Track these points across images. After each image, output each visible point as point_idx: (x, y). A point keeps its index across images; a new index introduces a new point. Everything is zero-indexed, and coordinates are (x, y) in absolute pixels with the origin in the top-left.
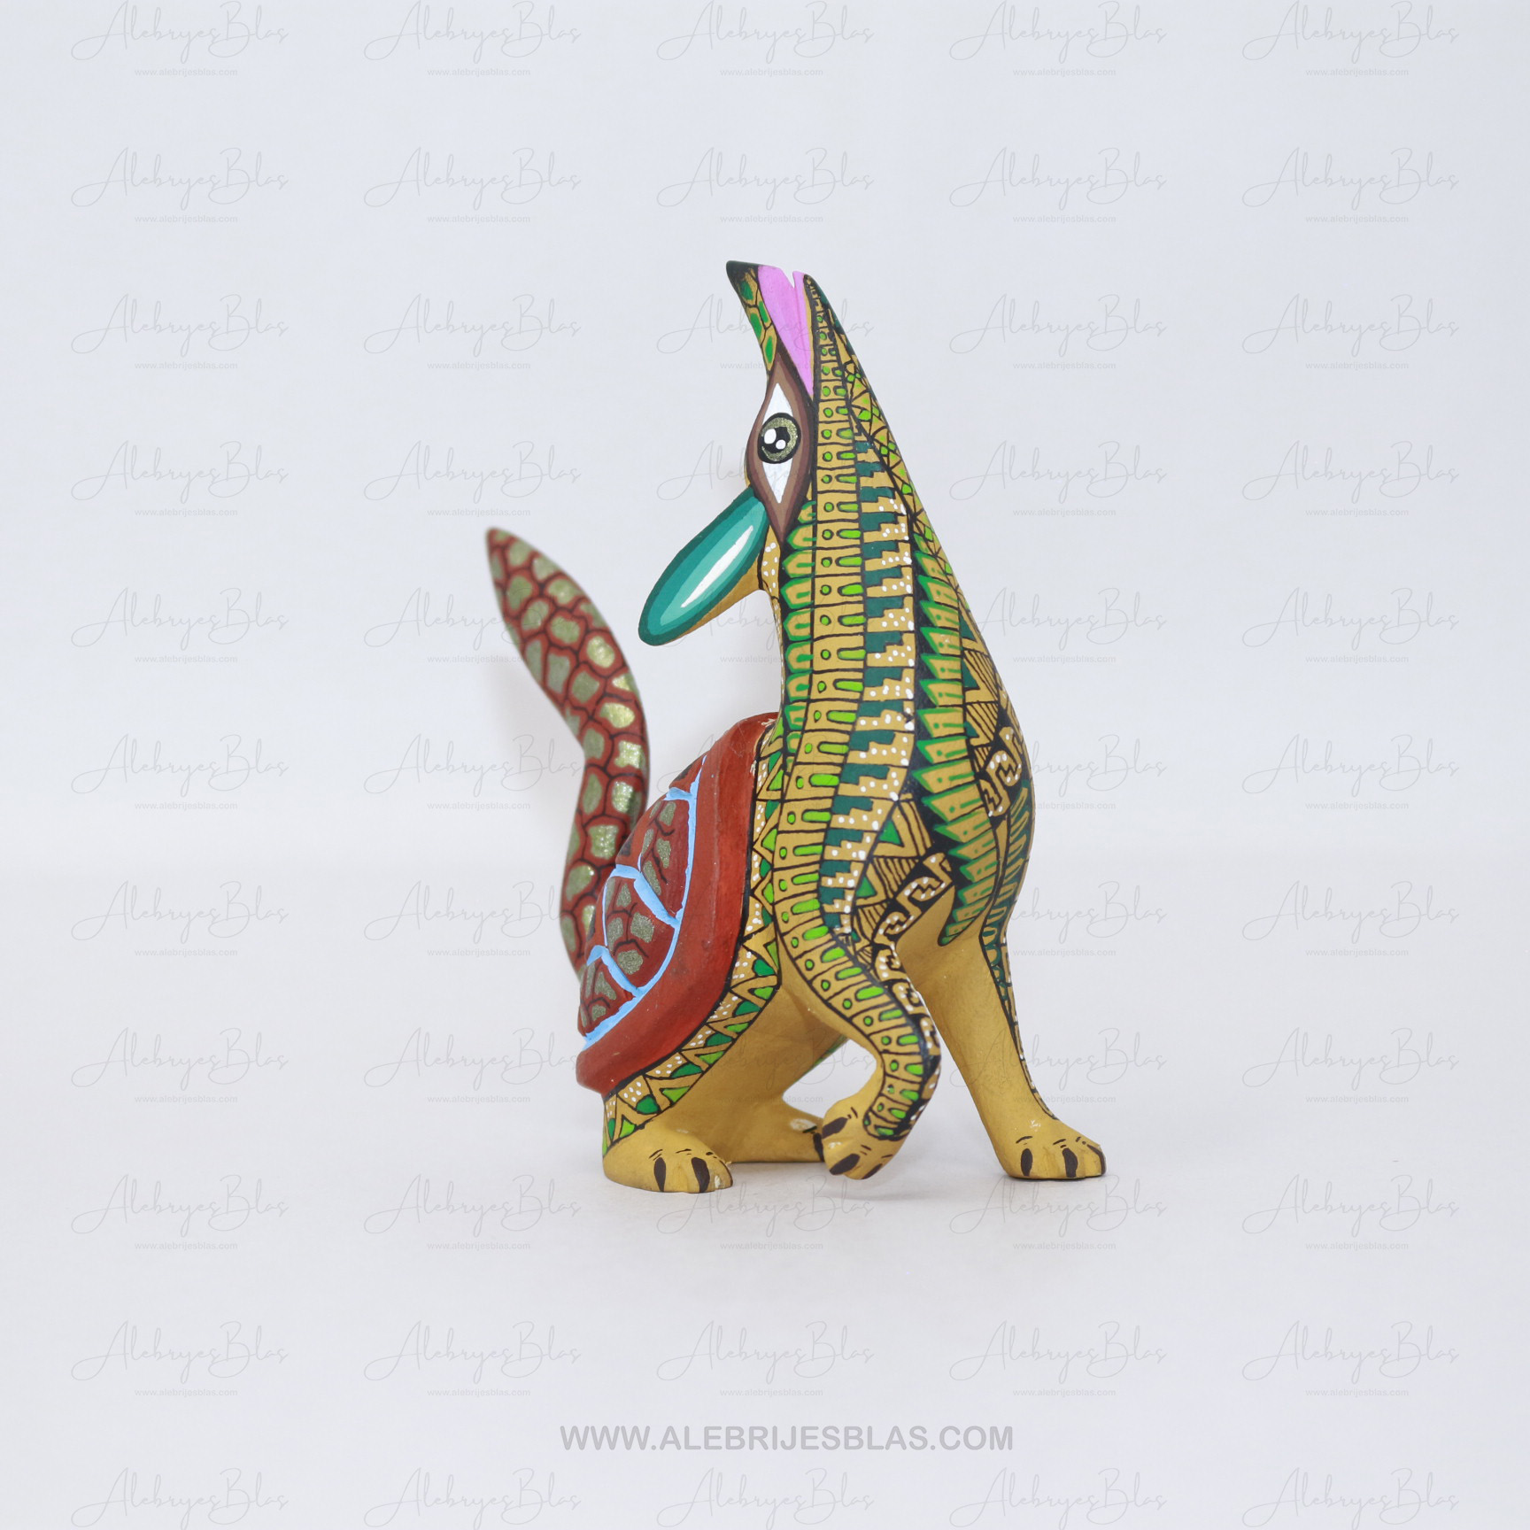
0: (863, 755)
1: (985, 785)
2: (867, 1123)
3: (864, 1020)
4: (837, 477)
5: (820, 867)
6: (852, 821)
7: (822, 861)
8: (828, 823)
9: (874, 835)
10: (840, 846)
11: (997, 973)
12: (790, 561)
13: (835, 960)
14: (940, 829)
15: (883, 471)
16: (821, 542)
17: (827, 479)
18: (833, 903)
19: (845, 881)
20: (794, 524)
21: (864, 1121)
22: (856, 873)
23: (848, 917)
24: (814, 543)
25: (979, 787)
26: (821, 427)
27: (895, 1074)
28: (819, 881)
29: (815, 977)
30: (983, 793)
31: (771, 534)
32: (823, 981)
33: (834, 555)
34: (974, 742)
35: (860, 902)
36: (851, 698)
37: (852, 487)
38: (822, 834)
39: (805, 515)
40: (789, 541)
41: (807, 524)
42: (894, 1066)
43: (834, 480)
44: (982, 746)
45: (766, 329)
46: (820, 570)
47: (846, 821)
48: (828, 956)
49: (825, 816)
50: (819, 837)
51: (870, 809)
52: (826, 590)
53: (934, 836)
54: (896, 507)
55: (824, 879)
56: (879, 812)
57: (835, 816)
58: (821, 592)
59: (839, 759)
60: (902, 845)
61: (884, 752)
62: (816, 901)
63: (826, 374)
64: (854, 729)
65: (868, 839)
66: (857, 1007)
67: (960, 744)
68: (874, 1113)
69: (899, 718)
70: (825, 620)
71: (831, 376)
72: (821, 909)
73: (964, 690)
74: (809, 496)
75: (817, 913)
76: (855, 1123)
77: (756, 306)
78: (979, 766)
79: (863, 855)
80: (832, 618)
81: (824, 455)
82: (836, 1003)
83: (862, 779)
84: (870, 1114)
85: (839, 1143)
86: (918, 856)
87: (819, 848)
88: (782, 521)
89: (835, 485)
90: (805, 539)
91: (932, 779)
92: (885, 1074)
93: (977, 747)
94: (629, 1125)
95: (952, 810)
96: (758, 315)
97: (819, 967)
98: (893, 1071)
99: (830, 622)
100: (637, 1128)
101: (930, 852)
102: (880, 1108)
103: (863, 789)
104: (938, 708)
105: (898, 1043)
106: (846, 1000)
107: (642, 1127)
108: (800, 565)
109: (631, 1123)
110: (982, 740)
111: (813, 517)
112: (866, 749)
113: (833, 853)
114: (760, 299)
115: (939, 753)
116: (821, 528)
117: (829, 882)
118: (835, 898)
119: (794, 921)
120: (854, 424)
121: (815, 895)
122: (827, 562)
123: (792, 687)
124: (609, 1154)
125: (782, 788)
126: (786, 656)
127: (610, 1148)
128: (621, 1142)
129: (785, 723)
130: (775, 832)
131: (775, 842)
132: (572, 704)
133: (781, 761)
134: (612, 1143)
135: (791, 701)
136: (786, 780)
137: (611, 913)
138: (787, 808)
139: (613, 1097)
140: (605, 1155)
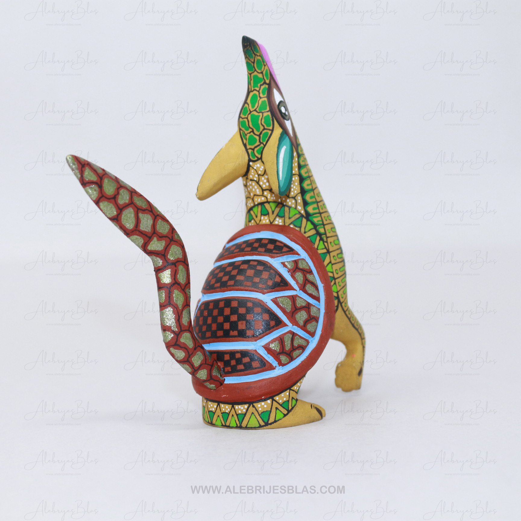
45: (265, 66)
77: (260, 56)
96: (261, 60)
123: (310, 209)
124: (287, 417)
125: (326, 248)
126: (304, 197)
127: (287, 414)
128: (294, 409)
129: (313, 223)
130: (330, 265)
131: (332, 268)
132: (158, 235)
133: (318, 238)
134: (289, 411)
135: (312, 214)
136: (326, 244)
137: (295, 311)
138: (332, 254)
139: (287, 391)
140: (281, 419)
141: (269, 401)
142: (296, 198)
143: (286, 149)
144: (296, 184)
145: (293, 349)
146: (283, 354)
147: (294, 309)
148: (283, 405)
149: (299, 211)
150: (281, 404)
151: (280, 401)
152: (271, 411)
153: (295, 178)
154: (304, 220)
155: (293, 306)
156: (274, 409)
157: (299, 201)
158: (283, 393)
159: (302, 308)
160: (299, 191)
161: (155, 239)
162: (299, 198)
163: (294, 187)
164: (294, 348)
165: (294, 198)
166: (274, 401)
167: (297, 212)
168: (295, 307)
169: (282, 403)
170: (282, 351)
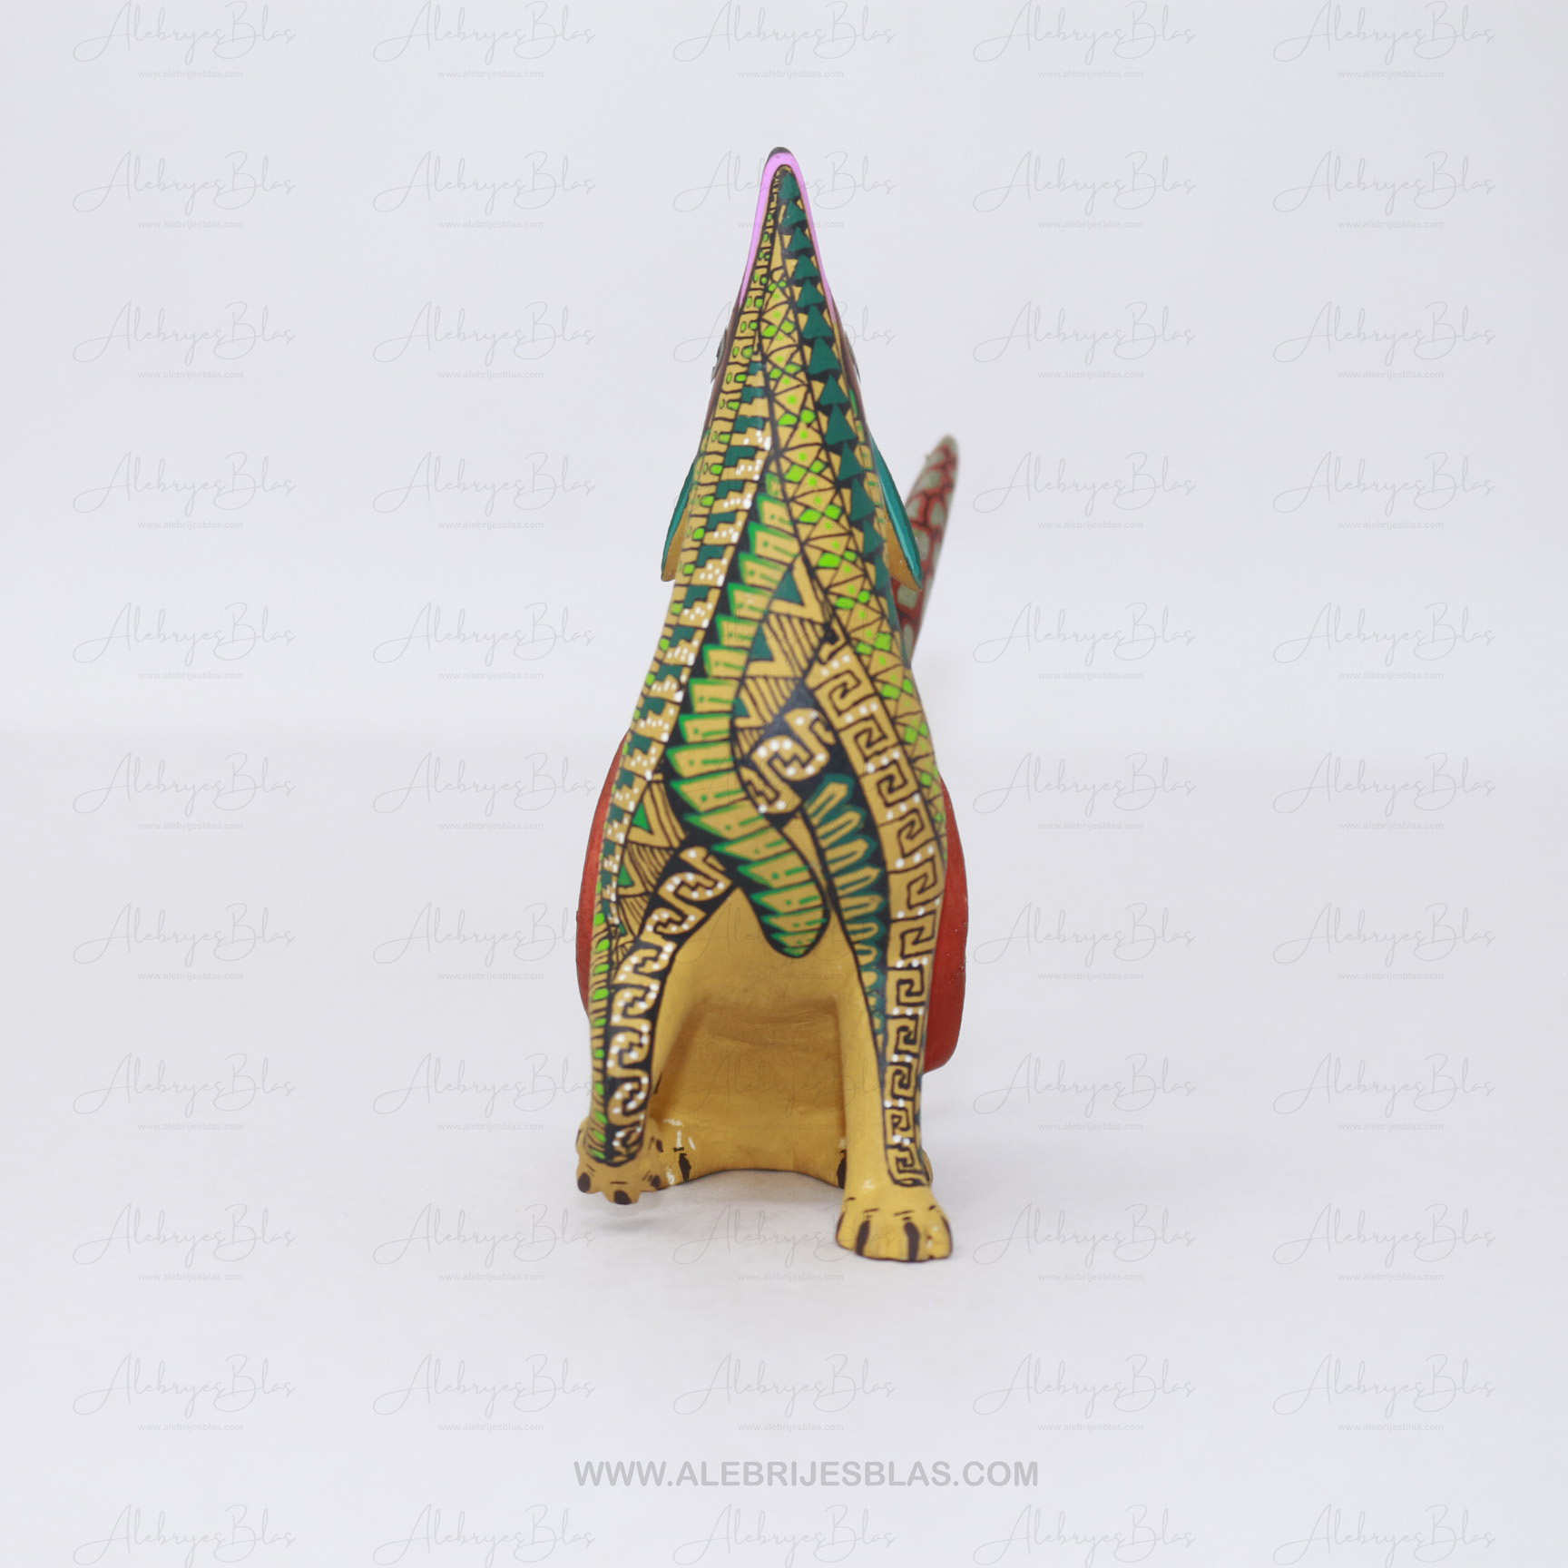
0: (642, 723)
1: (747, 774)
9: (630, 816)
11: (872, 1001)
13: (601, 952)
14: (692, 819)
15: (763, 397)
19: (612, 865)
22: (618, 858)
23: (615, 906)
25: (739, 776)
30: (745, 785)
34: (740, 723)
35: (623, 891)
37: (732, 415)
44: (751, 729)
48: (599, 947)
51: (632, 787)
53: (686, 826)
54: (760, 440)
56: (636, 790)
60: (651, 832)
61: (654, 724)
65: (627, 820)
67: (722, 724)
69: (674, 686)
72: (602, 894)
73: (749, 661)
75: (600, 898)
78: (741, 751)
79: (622, 838)
86: (670, 848)
91: (684, 761)
93: (742, 730)
95: (704, 799)
101: (685, 845)
103: (633, 764)
104: (709, 680)
110: (754, 721)
112: (645, 718)
115: (696, 731)
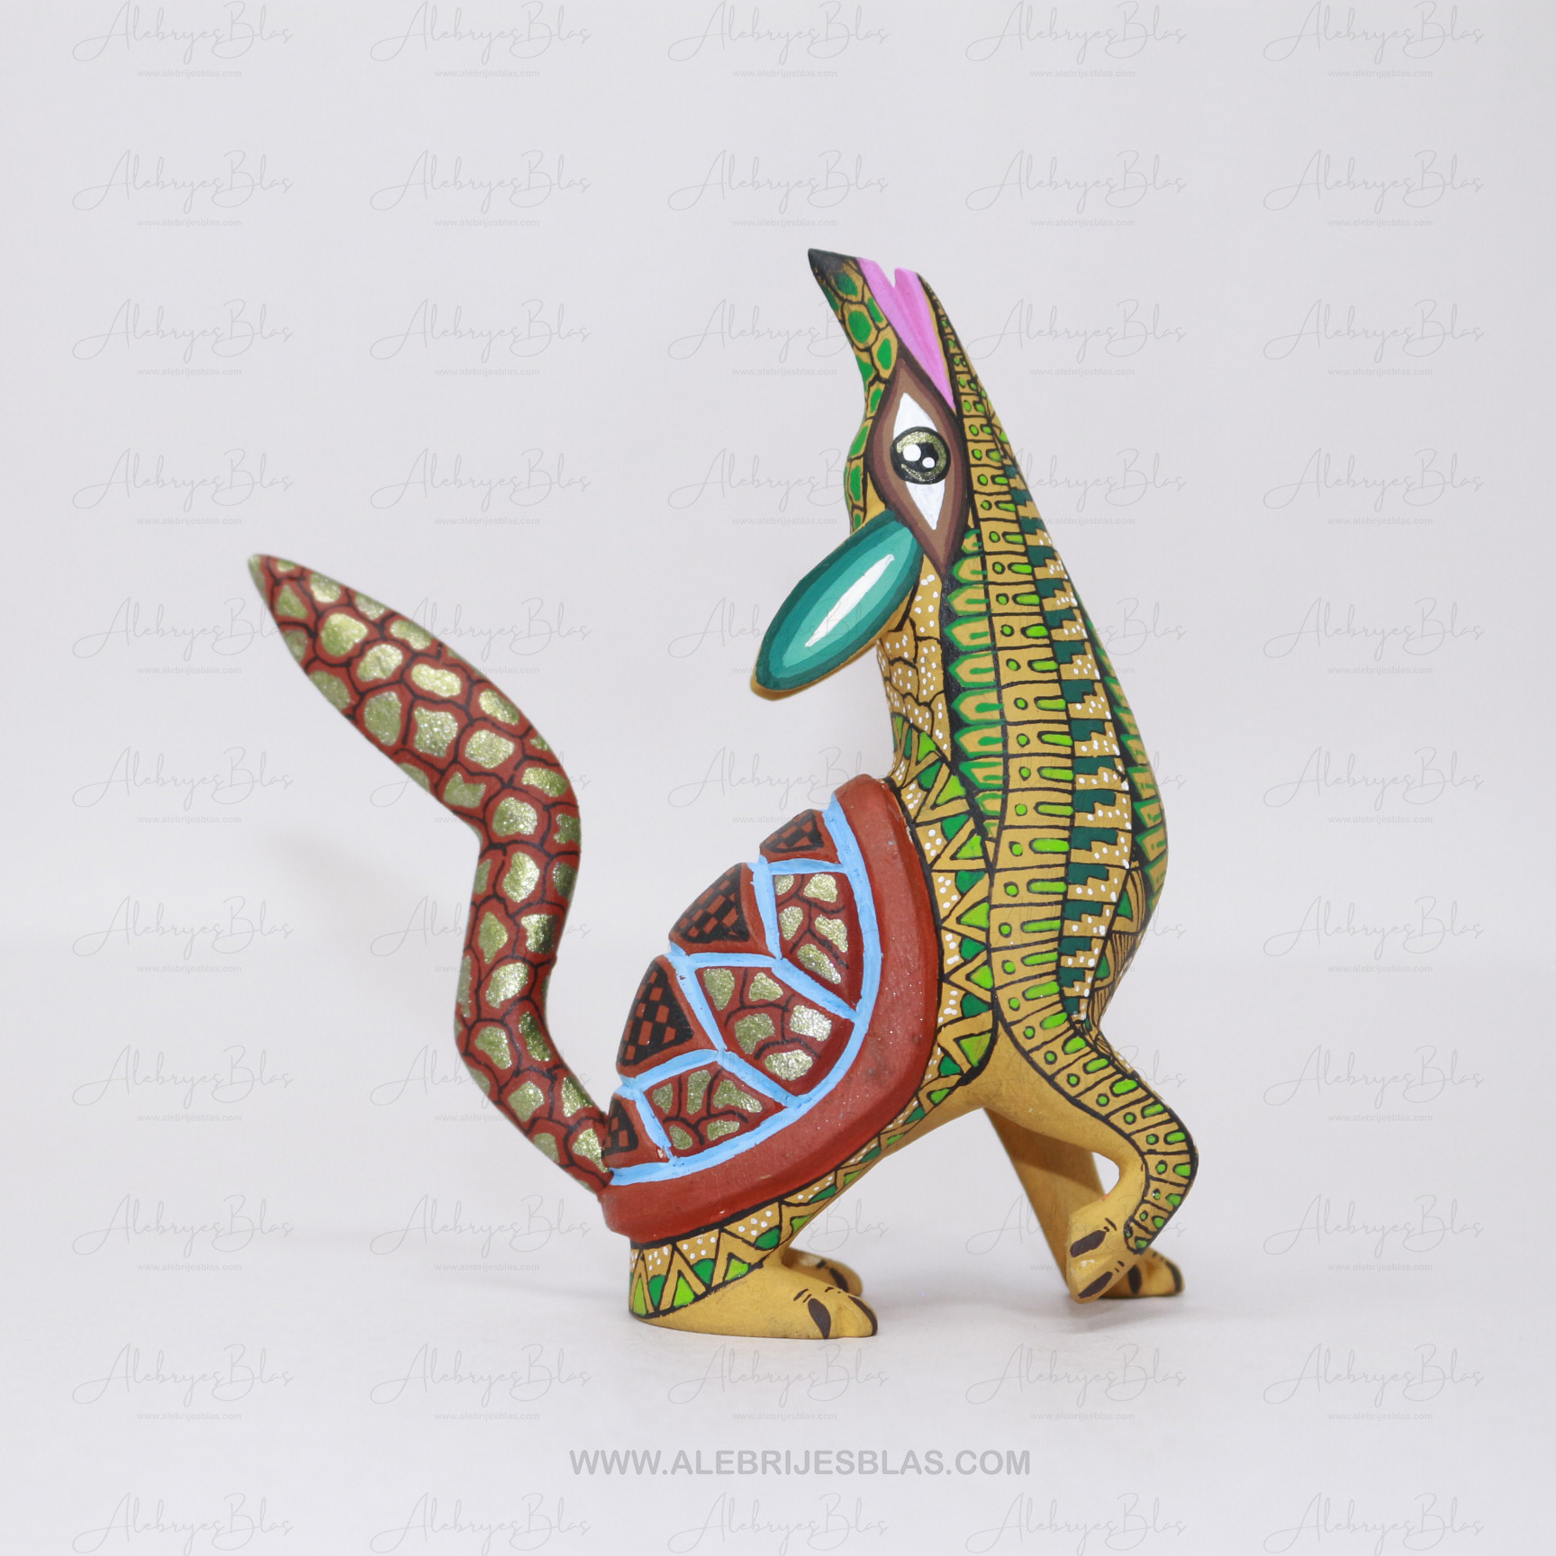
0: (1090, 817)
2: (1128, 1235)
3: (1124, 1117)
4: (997, 503)
5: (1059, 945)
6: (1090, 892)
7: (1060, 938)
8: (1065, 894)
9: (1113, 907)
10: (1080, 920)
12: (956, 597)
13: (1079, 1050)
16: (992, 577)
17: (986, 505)
18: (1073, 986)
19: (1086, 961)
20: (958, 555)
21: (1125, 1233)
22: (1097, 951)
23: (1087, 1000)
24: (985, 577)
26: (971, 446)
27: (1163, 1177)
28: (1058, 962)
29: (1059, 1071)
31: (927, 563)
32: (1069, 1076)
33: (1011, 591)
35: (1098, 984)
36: (1063, 753)
37: (1012, 516)
38: (1059, 907)
39: (969, 544)
40: (954, 572)
41: (973, 555)
42: (1162, 1168)
43: (994, 506)
45: (879, 330)
46: (996, 608)
47: (1085, 892)
48: (1070, 1047)
49: (1060, 887)
50: (1056, 910)
51: (1106, 879)
52: (1007, 631)
55: (1063, 958)
56: (1116, 881)
57: (1071, 887)
58: (1002, 632)
59: (1066, 822)
60: (1132, 918)
61: (1110, 815)
62: (1055, 983)
63: (963, 387)
64: (1074, 788)
65: (1108, 912)
66: (1116, 1103)
68: (1137, 1223)
69: (1115, 776)
70: (1013, 664)
71: (967, 390)
72: (1061, 993)
74: (971, 523)
75: (1056, 998)
76: (1115, 1237)
77: (862, 302)
79: (1103, 931)
80: (1020, 663)
81: (979, 477)
82: (1089, 1100)
83: (1094, 844)
84: (1132, 1224)
85: (1092, 1261)
86: (1137, 932)
87: (1057, 924)
88: (941, 551)
89: (995, 512)
90: (974, 572)
91: (1149, 845)
92: (1148, 1178)
94: (741, 1264)
95: (1157, 880)
96: (866, 314)
97: (1063, 1060)
98: (1160, 1173)
99: (1019, 667)
100: (752, 1268)
102: (1144, 1216)
103: (1097, 856)
105: (1166, 1142)
106: (1100, 1095)
107: (759, 1265)
108: (970, 602)
109: (744, 1263)
111: (979, 548)
112: (1093, 812)
113: (1074, 928)
114: (867, 295)
115: (1149, 816)
116: (990, 560)
117: (1069, 962)
118: (1074, 981)
119: (1027, 1007)
120: (999, 446)
121: (1054, 977)
122: (1002, 599)
123: (970, 741)
124: (701, 1303)
125: (985, 856)
126: (955, 705)
127: (704, 1296)
128: (729, 1287)
129: (965, 781)
130: (985, 906)
131: (989, 918)
132: (467, 770)
133: (970, 825)
134: (710, 1289)
135: (971, 757)
136: (990, 846)
137: (739, 1009)
138: (1000, 878)
139: (711, 1232)
140: (685, 1306)
141: (666, 1250)
142: (932, 706)
143: (892, 563)
144: (934, 665)
145: (710, 1113)
146: (678, 1122)
147: (738, 1004)
148: (697, 1269)
149: (939, 744)
150: (691, 1264)
151: (692, 1257)
152: (666, 1278)
153: (929, 649)
154: (945, 770)
155: (738, 997)
156: (673, 1275)
157: (940, 715)
158: (702, 1236)
159: (764, 1006)
160: (941, 688)
161: (459, 776)
162: (940, 706)
163: (929, 675)
164: (713, 1112)
165: (928, 705)
166: (676, 1253)
167: (933, 748)
168: (742, 1002)
169: (695, 1262)
170: (675, 1113)
